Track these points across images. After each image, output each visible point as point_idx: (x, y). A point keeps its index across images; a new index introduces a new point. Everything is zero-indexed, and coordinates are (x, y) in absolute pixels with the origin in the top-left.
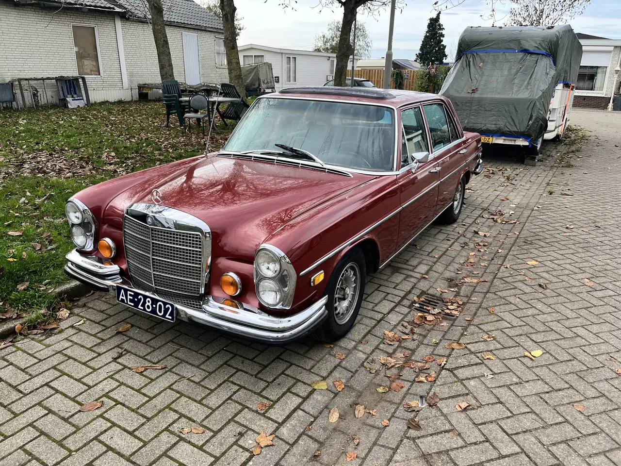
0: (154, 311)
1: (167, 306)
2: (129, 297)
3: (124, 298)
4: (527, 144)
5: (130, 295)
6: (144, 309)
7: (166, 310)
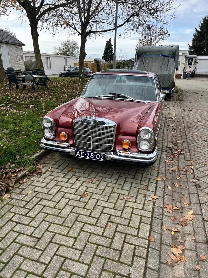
0: (95, 158)
1: (101, 155)
2: (81, 154)
3: (79, 155)
4: (168, 92)
5: (82, 153)
6: (90, 158)
7: (101, 157)
